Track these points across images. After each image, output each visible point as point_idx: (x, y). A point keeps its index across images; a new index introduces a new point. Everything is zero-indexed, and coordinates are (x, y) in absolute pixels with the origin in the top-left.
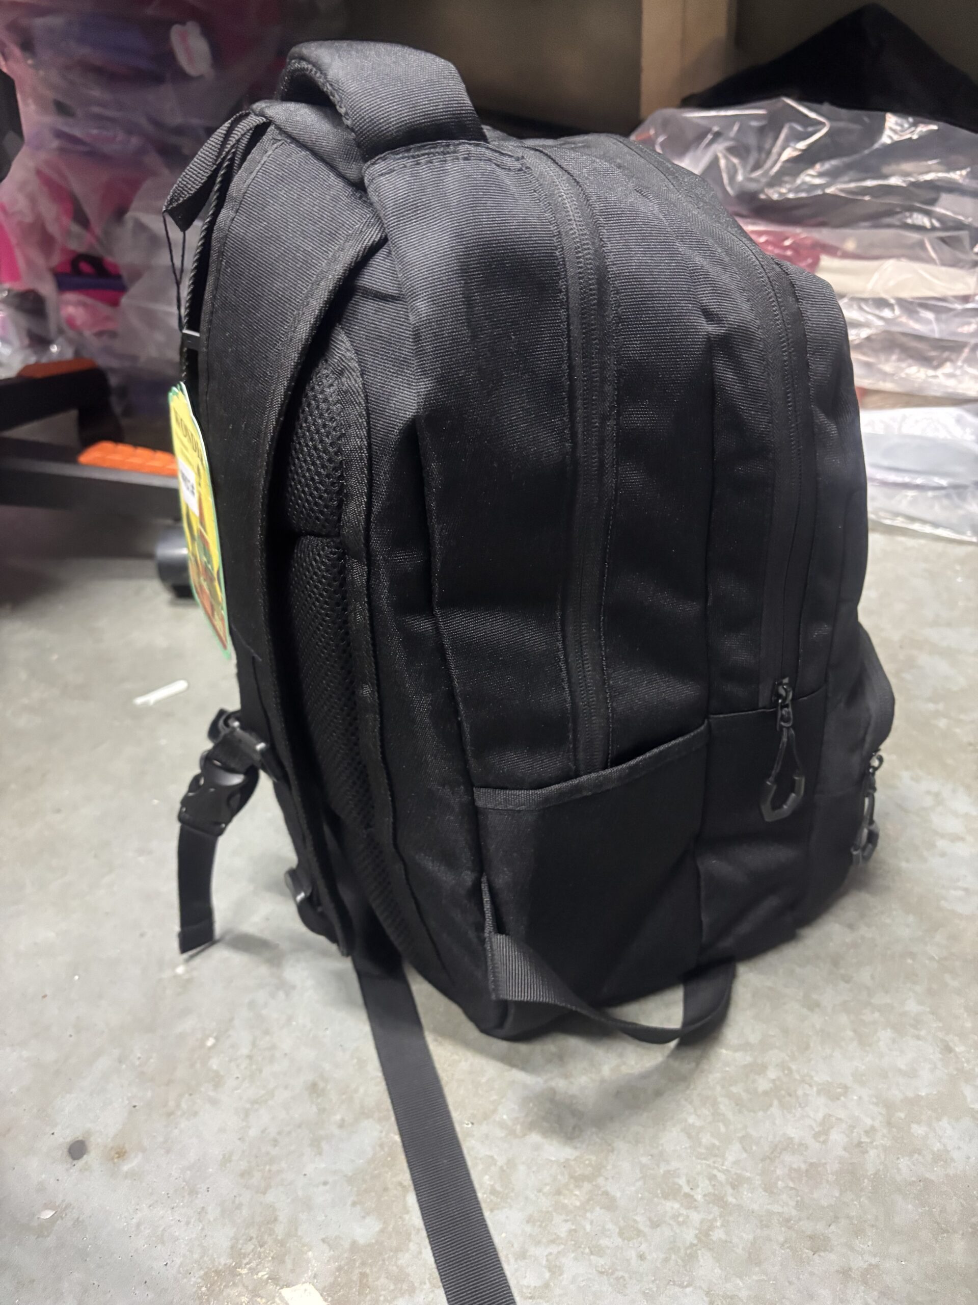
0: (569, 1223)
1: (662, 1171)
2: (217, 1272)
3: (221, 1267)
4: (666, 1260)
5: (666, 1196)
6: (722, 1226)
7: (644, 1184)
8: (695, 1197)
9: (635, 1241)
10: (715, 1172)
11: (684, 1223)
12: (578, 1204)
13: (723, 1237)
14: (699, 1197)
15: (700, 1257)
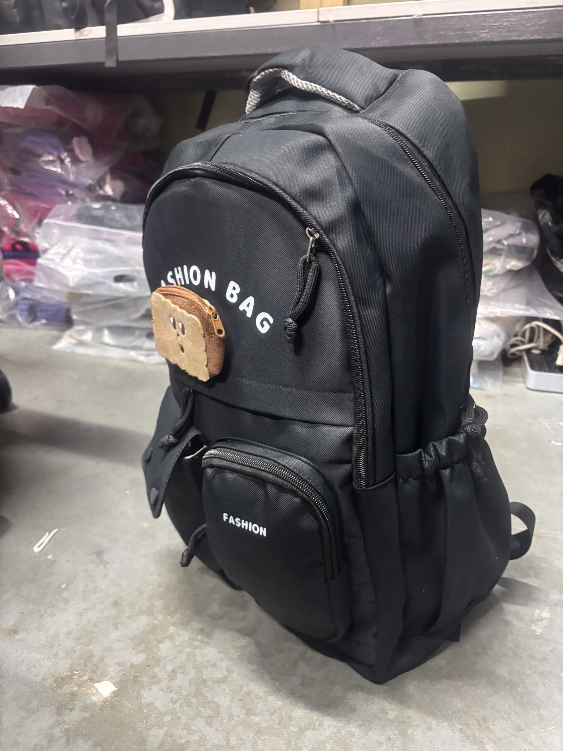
2: (62, 678)
3: (64, 676)
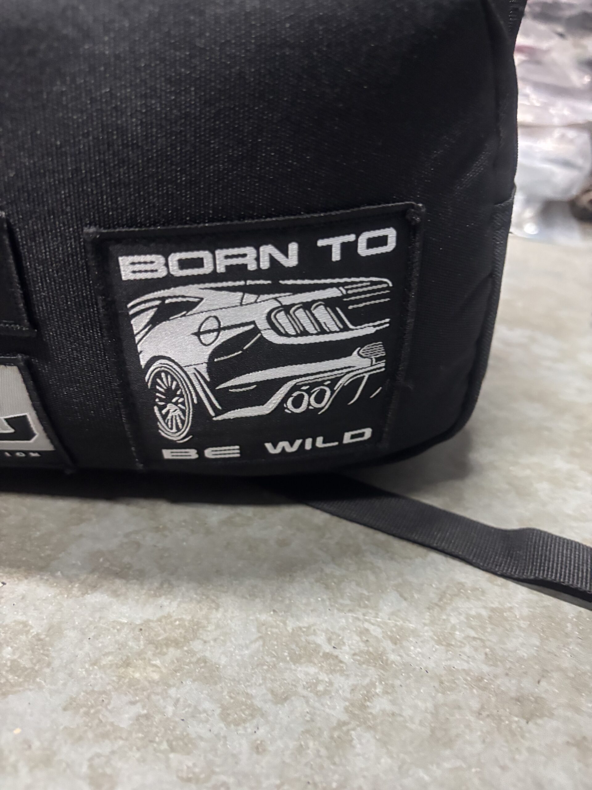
0: (139, 705)
1: (290, 629)
4: (301, 750)
5: (296, 659)
6: (386, 693)
7: (264, 646)
8: (341, 657)
9: (248, 725)
10: (366, 625)
11: (326, 692)
12: (156, 676)
13: (388, 707)
14: (346, 658)
15: (355, 742)
